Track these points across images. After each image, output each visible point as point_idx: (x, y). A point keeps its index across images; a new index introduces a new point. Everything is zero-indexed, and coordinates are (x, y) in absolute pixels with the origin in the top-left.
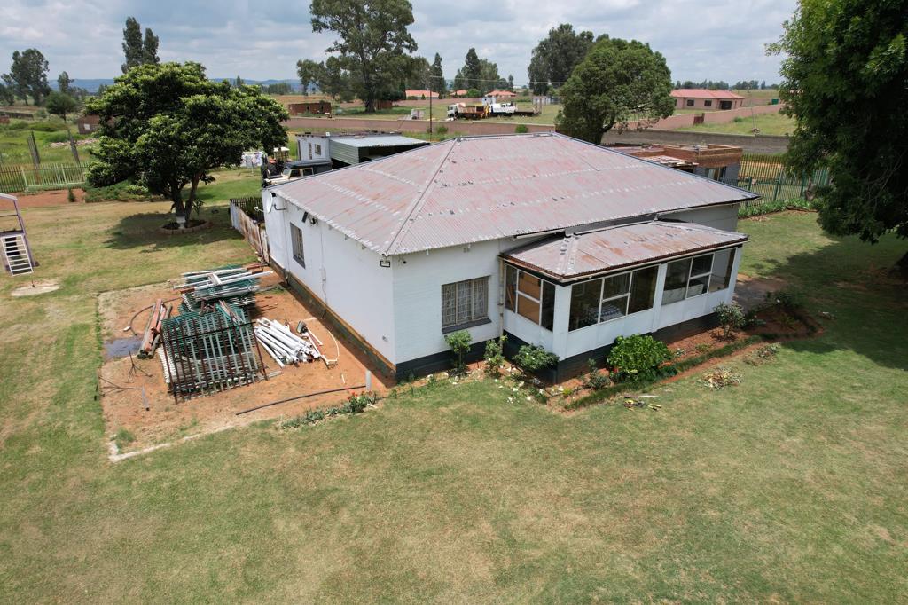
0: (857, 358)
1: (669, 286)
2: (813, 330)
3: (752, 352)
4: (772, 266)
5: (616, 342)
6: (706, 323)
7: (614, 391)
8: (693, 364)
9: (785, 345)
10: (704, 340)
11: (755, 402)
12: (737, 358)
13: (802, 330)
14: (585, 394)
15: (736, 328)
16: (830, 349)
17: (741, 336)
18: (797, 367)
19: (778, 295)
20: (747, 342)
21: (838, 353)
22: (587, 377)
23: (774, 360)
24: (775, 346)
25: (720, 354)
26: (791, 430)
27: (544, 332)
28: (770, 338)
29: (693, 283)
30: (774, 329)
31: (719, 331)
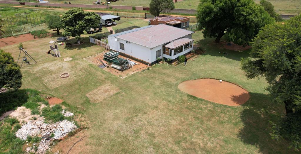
0: (209, 55)
1: (184, 48)
2: (204, 52)
3: (196, 56)
4: (197, 42)
5: (179, 57)
6: (189, 53)
7: (180, 63)
8: (189, 59)
9: (200, 55)
10: (190, 55)
11: (197, 62)
12: (194, 57)
13: (202, 53)
14: (176, 64)
15: (194, 53)
16: (206, 55)
17: (194, 54)
18: (202, 58)
19: (199, 48)
20: (195, 55)
21: (207, 55)
22: (176, 62)
23: (199, 57)
24: (199, 55)
25: (192, 57)
26: (202, 64)
27: (170, 56)
28: (198, 54)
29: (187, 47)
30: (199, 53)
31: (191, 54)
